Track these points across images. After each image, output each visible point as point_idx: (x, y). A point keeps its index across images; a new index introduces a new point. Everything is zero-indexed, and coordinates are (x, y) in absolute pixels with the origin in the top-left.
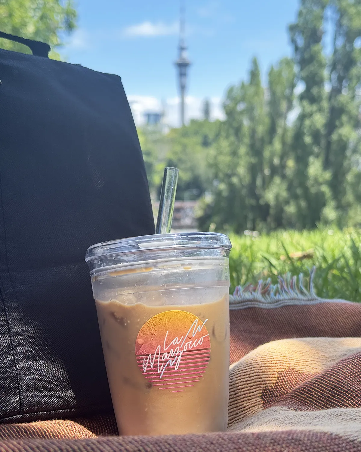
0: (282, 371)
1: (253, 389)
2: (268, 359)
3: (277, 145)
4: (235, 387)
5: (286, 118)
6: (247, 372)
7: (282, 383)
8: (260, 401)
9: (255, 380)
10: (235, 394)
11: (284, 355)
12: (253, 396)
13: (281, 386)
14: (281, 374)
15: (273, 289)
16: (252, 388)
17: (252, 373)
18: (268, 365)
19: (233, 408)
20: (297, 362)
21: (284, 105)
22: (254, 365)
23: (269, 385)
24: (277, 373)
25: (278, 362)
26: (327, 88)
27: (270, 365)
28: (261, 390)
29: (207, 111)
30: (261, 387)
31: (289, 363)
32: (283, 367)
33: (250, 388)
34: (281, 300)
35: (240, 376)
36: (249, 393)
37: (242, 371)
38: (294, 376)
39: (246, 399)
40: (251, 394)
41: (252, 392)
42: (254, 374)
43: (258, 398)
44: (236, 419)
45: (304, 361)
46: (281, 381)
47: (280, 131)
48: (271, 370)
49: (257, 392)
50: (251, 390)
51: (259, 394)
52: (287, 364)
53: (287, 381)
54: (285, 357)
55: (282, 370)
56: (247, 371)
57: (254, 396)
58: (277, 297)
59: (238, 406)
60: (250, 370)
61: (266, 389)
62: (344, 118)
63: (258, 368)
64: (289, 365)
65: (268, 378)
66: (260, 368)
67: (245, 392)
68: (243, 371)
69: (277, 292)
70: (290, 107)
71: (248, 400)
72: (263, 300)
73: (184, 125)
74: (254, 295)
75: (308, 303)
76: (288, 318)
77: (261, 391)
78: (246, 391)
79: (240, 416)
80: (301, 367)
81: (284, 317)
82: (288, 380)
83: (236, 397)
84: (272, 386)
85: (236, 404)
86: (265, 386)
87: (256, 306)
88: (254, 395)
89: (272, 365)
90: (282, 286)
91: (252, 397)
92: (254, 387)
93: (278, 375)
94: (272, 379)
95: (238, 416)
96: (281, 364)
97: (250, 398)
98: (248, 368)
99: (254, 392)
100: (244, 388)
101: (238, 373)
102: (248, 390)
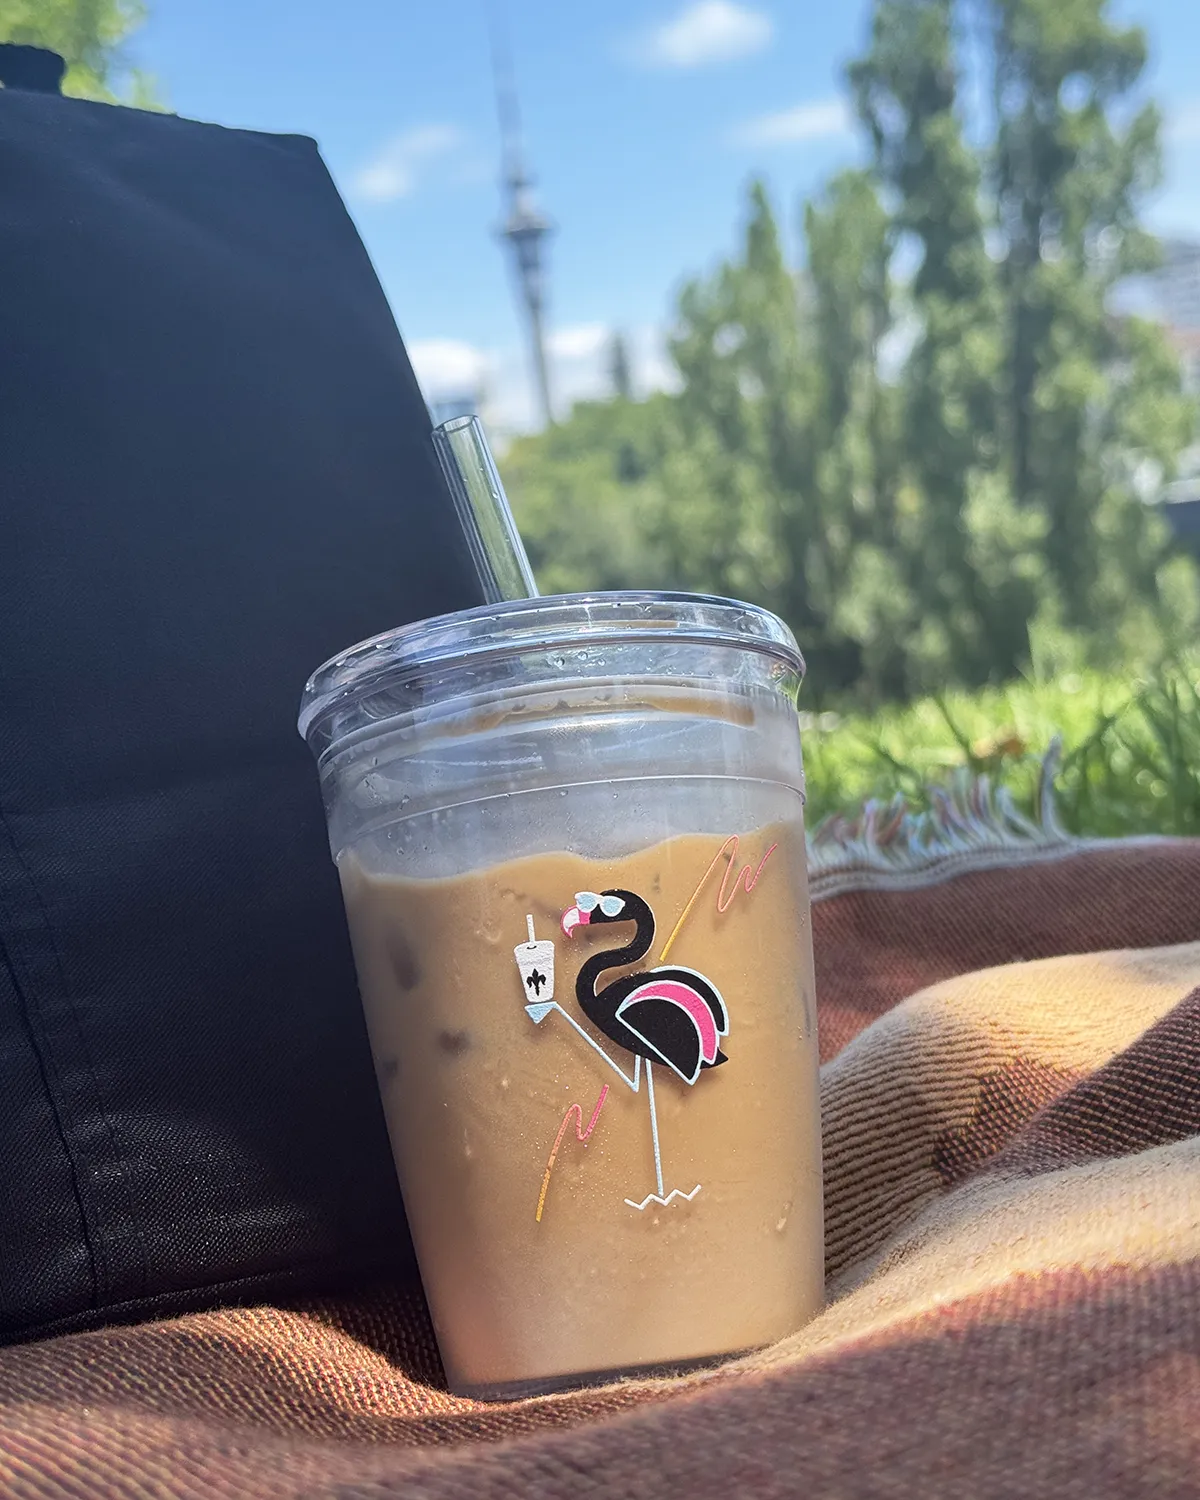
0: (995, 1073)
1: (900, 1143)
2: (937, 1038)
3: (856, 448)
4: (835, 1142)
5: (873, 359)
6: (871, 1087)
7: (1000, 1112)
8: (932, 1178)
9: (904, 1112)
10: (840, 1165)
11: (992, 1020)
12: (903, 1165)
13: (999, 1122)
14: (992, 1082)
15: (915, 827)
16: (898, 1138)
17: (891, 1089)
18: (943, 1057)
19: (840, 1213)
20: (1041, 1039)
21: (862, 321)
22: (892, 1061)
23: (954, 1122)
24: (976, 1081)
25: (973, 1044)
26: (993, 248)
27: (948, 1057)
28: (929, 1142)
29: (620, 369)
30: (927, 1133)
31: (1014, 1043)
32: (993, 1060)
33: (890, 1141)
34: (946, 858)
35: (847, 1104)
36: (890, 1157)
37: (853, 1084)
38: (1037, 1082)
39: (881, 1177)
40: (897, 1161)
41: (900, 1154)
42: (898, 1092)
43: (922, 1172)
44: (857, 1247)
45: (1065, 1031)
46: (995, 1105)
47: (860, 402)
48: (954, 1074)
49: (918, 1151)
50: (894, 1145)
51: (927, 1157)
52: (1007, 1048)
53: (1018, 1102)
54: (995, 1025)
55: (992, 1068)
56: (870, 1082)
57: (910, 1167)
58: (934, 850)
59: (856, 1206)
60: (879, 1079)
61: (947, 1137)
62: (1061, 336)
63: (909, 1071)
64: (1014, 1052)
65: (947, 1099)
66: (915, 1070)
67: (875, 1155)
68: (858, 1086)
69: (929, 835)
70: (884, 322)
71: (890, 1181)
72: (886, 864)
73: (552, 422)
74: (853, 852)
75: (1040, 857)
76: (980, 913)
77: (931, 1147)
78: (876, 1150)
79: (868, 1236)
80: (1056, 1051)
81: (967, 912)
82: (1020, 1099)
83: (844, 1175)
84: (966, 1126)
85: (848, 1197)
86: (941, 1127)
87: (866, 885)
88: (909, 1162)
89: (957, 1056)
90: (945, 817)
91: (901, 1168)
92: (902, 1136)
93: (984, 1088)
94: (962, 1102)
95: (863, 1238)
96: (986, 1051)
97: (895, 1173)
98: (873, 1072)
99: (904, 1153)
100: (868, 1142)
101: (842, 1092)
102: (885, 1147)
